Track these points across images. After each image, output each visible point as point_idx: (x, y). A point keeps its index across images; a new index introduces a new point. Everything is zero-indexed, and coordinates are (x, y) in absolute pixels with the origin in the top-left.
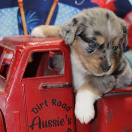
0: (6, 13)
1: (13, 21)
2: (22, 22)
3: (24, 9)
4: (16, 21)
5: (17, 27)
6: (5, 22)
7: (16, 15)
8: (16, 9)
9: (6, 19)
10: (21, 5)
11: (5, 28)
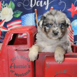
0: (30, 16)
1: (33, 19)
2: (36, 20)
3: (37, 14)
4: (34, 19)
5: (34, 21)
6: (29, 19)
7: (34, 16)
8: (34, 14)
9: (30, 18)
10: (36, 12)
11: (29, 22)
